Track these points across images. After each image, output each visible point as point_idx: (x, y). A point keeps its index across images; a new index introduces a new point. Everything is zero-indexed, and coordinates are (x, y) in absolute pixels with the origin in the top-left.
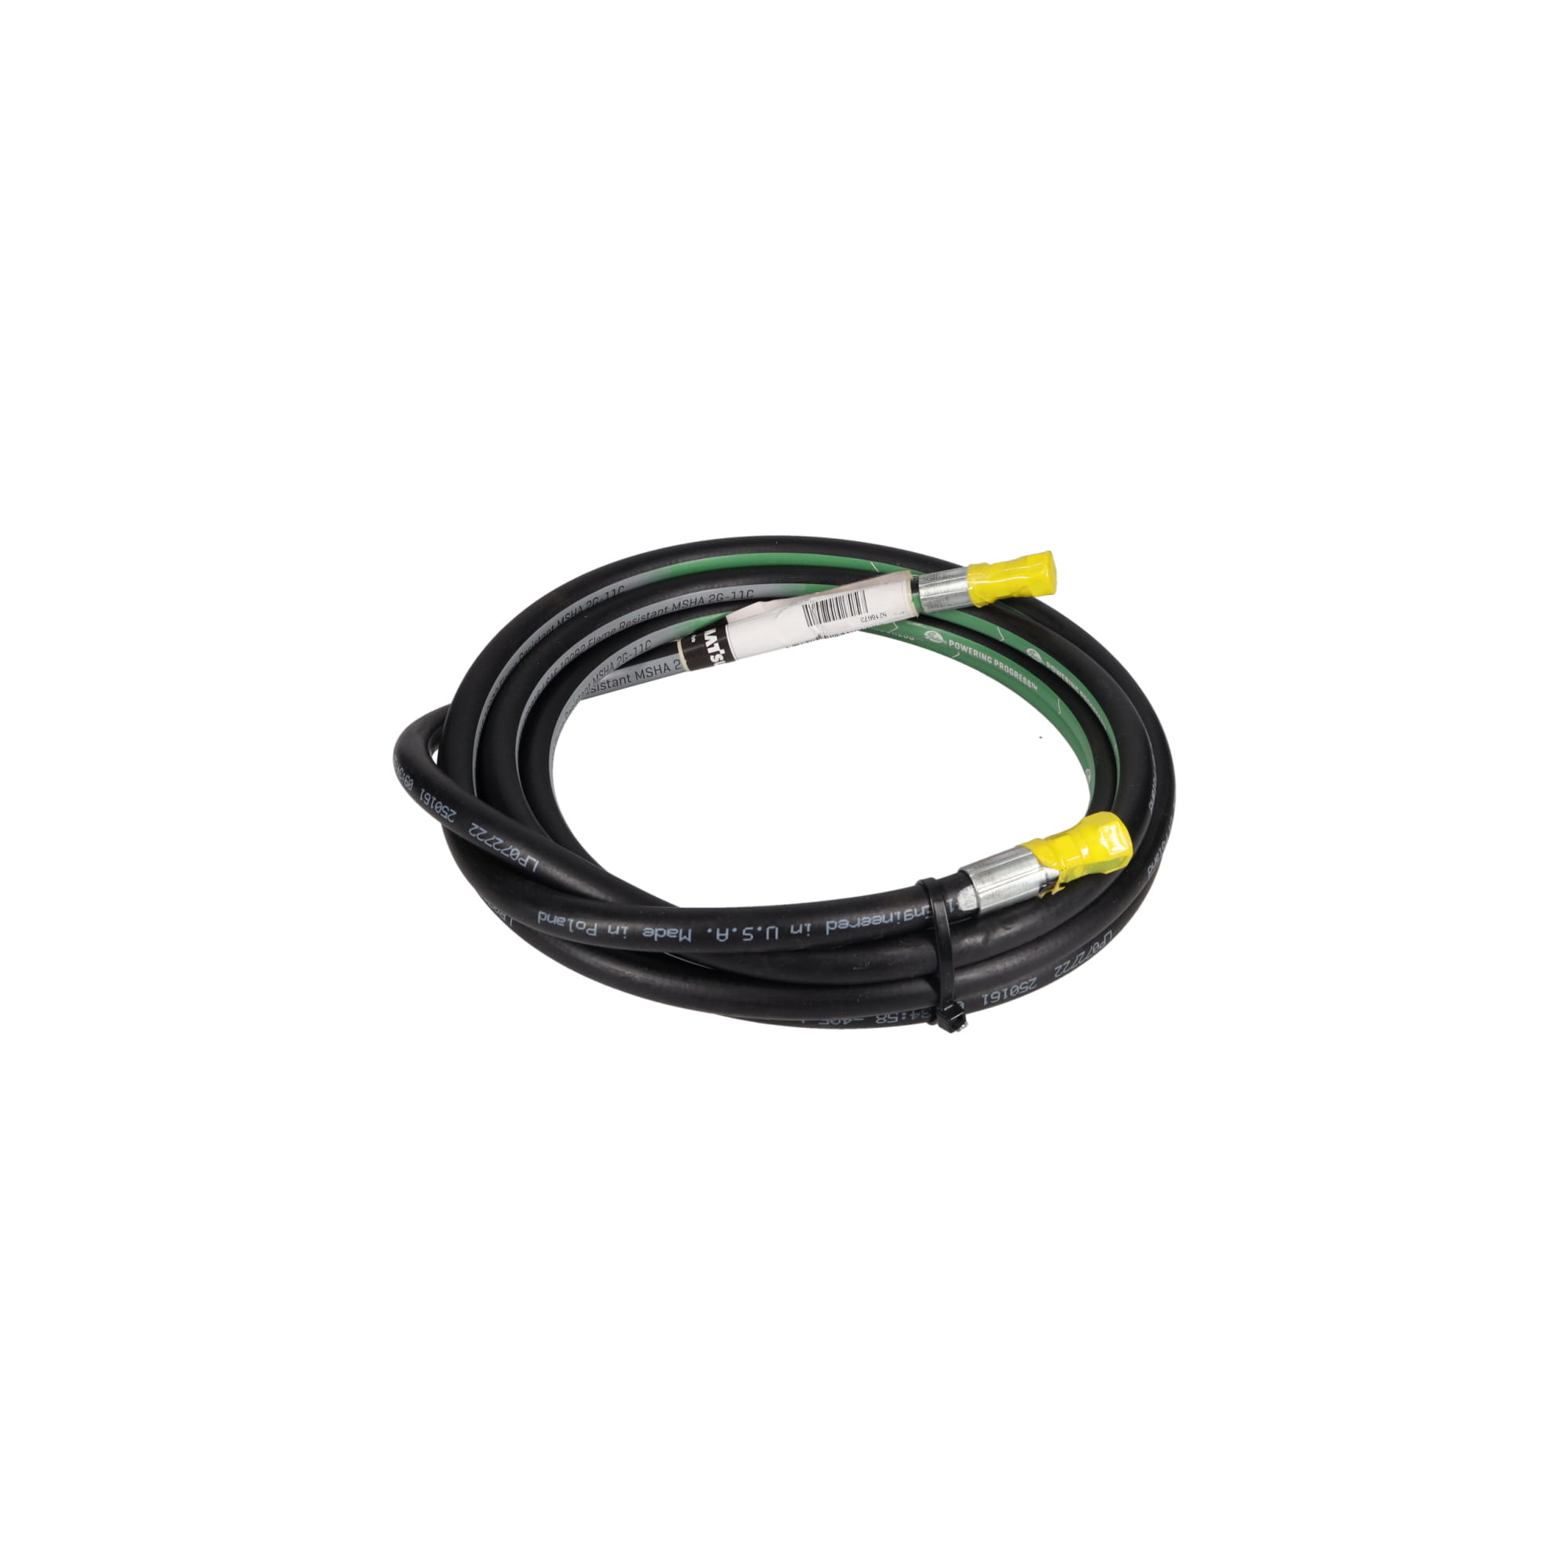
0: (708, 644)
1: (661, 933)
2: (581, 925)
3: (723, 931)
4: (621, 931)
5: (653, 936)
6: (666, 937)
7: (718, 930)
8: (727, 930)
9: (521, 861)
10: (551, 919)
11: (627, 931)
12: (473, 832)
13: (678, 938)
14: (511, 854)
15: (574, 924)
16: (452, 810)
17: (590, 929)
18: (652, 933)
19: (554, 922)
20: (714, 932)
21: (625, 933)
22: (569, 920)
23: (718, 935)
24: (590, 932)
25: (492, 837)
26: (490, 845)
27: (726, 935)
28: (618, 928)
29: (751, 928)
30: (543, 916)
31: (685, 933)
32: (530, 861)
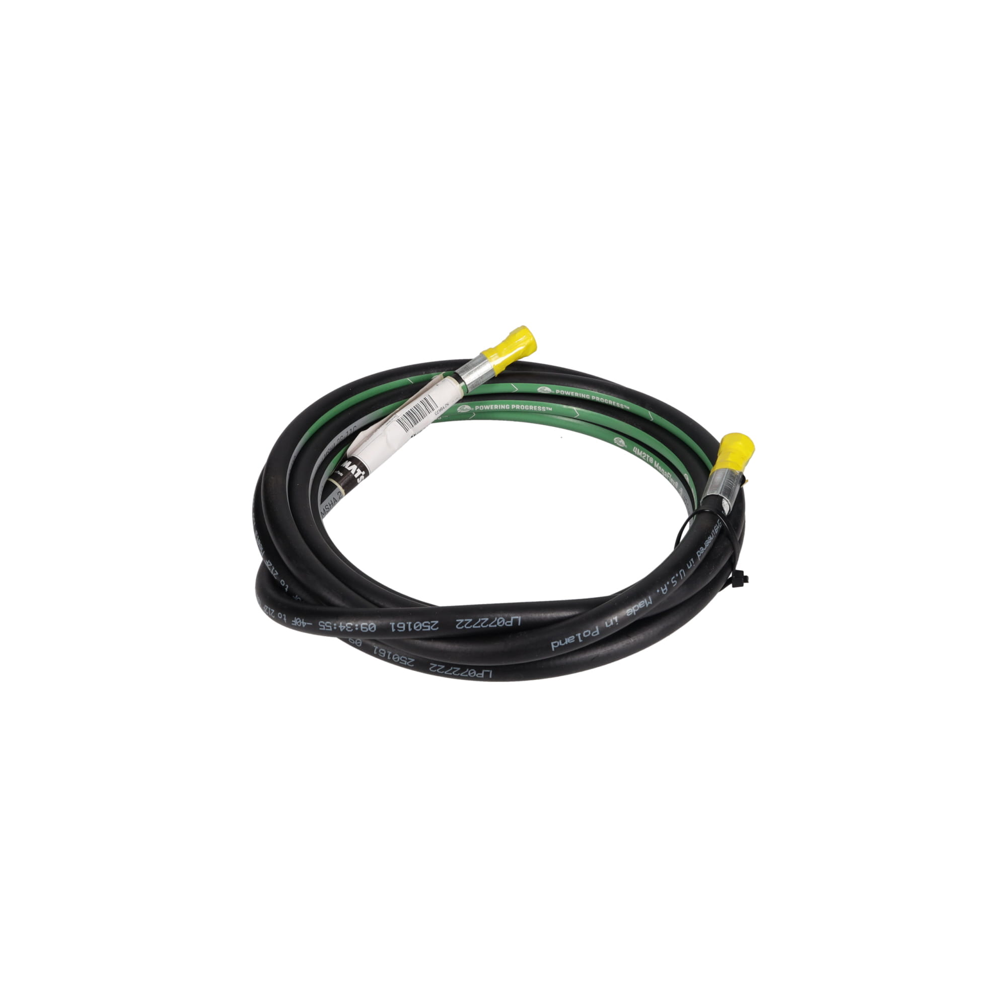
0: (353, 472)
1: (636, 608)
2: (587, 634)
3: (664, 588)
4: (614, 621)
5: (633, 613)
6: (640, 609)
7: (661, 588)
8: (665, 585)
9: (508, 624)
10: (563, 642)
11: (618, 620)
12: (459, 626)
13: (646, 605)
14: (498, 623)
15: (582, 636)
16: (432, 622)
17: (594, 632)
18: (632, 611)
19: (566, 643)
20: (661, 591)
21: (616, 621)
22: (577, 635)
23: (663, 590)
24: (594, 634)
25: (478, 620)
26: (479, 627)
27: (666, 588)
28: (611, 620)
29: (674, 577)
30: (555, 644)
31: (648, 601)
32: (514, 620)
